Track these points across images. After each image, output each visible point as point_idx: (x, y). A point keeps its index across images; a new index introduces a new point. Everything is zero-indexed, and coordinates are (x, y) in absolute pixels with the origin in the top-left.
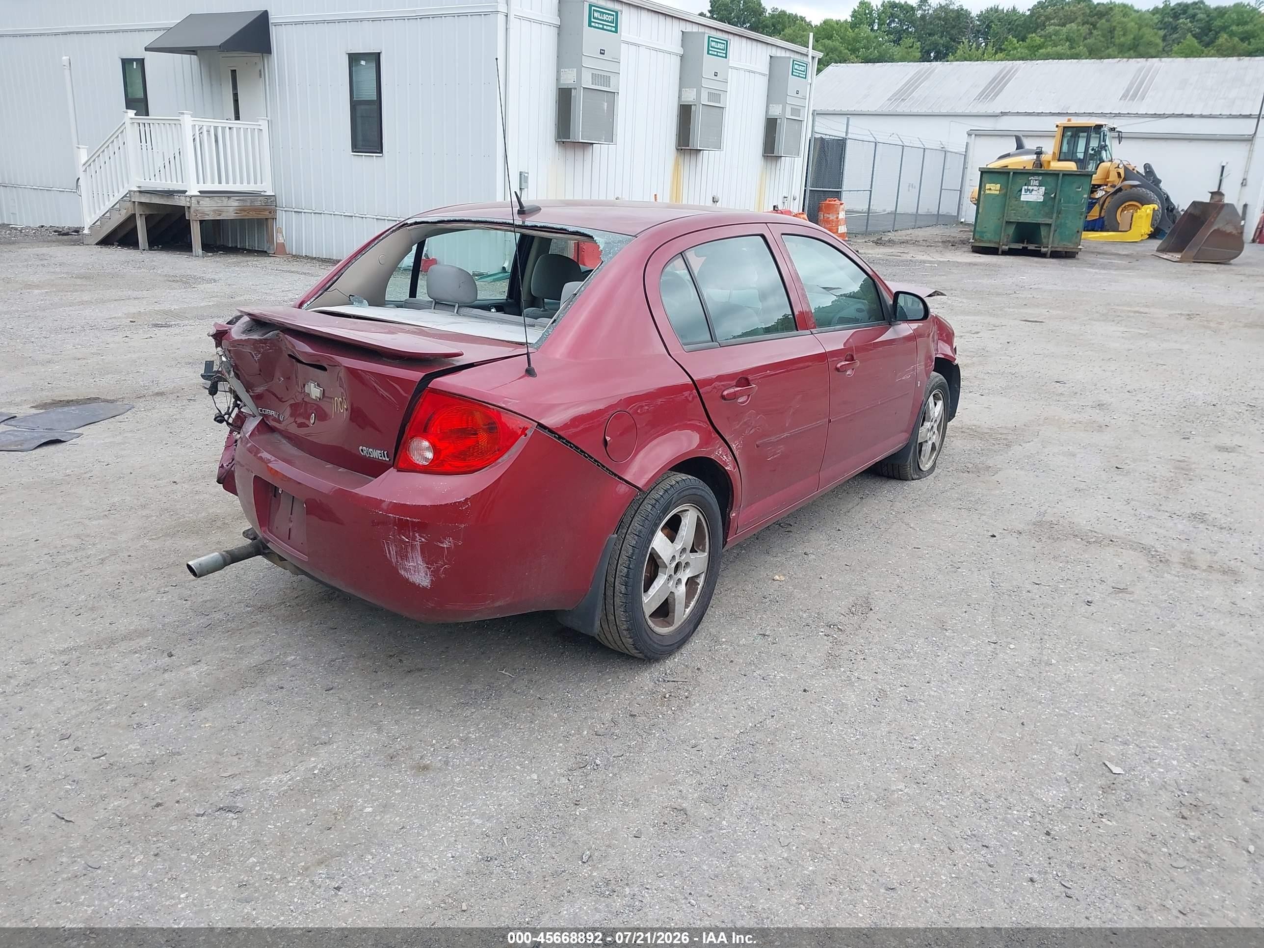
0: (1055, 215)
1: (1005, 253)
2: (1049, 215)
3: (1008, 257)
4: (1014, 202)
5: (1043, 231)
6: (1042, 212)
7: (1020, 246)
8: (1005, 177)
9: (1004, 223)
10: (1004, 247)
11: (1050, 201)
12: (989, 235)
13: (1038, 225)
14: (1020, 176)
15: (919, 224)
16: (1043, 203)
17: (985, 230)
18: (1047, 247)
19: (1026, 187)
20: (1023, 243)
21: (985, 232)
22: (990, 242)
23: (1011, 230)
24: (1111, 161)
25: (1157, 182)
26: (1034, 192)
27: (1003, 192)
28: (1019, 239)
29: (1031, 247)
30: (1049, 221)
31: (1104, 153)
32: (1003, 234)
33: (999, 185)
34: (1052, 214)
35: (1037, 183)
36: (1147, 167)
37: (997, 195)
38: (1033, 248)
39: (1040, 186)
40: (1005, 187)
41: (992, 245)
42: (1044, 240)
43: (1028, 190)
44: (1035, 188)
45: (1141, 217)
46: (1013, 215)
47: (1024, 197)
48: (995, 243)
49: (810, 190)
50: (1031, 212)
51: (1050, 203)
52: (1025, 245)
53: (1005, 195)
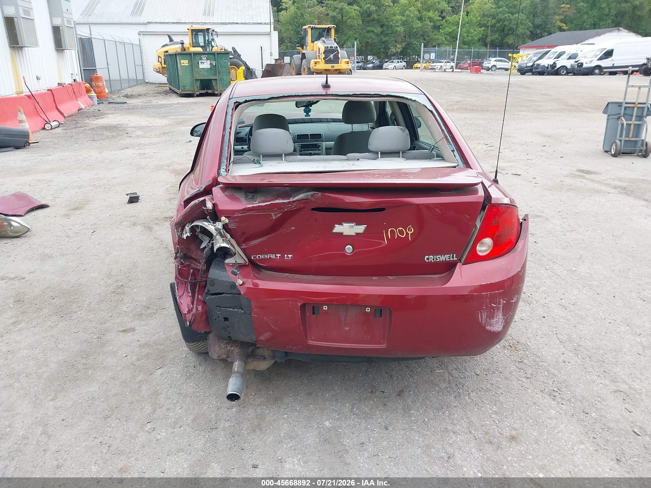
0: (218, 74)
1: (198, 96)
2: (215, 74)
3: (200, 98)
4: (196, 69)
5: (214, 83)
6: (211, 73)
7: (204, 92)
8: (189, 56)
9: (194, 80)
10: (197, 93)
11: (213, 68)
12: (188, 87)
13: (210, 80)
14: (197, 55)
15: (132, 84)
16: (211, 69)
17: (186, 85)
18: (218, 91)
19: (201, 61)
20: (204, 89)
21: (185, 86)
22: (189, 91)
23: (198, 83)
24: (217, 46)
25: (239, 56)
26: (205, 63)
27: (190, 64)
28: (203, 88)
29: (210, 91)
30: (216, 78)
31: (213, 42)
32: (195, 86)
33: (187, 61)
34: (216, 74)
35: (205, 58)
36: (233, 48)
37: (188, 66)
38: (211, 92)
39: (207, 60)
40: (191, 61)
41: (191, 92)
42: (215, 88)
43: (202, 62)
44: (205, 61)
45: (240, 73)
46: (197, 76)
47: (201, 66)
48: (192, 91)
49: (83, 69)
50: (206, 73)
51: (214, 68)
52: (206, 91)
53: (192, 65)
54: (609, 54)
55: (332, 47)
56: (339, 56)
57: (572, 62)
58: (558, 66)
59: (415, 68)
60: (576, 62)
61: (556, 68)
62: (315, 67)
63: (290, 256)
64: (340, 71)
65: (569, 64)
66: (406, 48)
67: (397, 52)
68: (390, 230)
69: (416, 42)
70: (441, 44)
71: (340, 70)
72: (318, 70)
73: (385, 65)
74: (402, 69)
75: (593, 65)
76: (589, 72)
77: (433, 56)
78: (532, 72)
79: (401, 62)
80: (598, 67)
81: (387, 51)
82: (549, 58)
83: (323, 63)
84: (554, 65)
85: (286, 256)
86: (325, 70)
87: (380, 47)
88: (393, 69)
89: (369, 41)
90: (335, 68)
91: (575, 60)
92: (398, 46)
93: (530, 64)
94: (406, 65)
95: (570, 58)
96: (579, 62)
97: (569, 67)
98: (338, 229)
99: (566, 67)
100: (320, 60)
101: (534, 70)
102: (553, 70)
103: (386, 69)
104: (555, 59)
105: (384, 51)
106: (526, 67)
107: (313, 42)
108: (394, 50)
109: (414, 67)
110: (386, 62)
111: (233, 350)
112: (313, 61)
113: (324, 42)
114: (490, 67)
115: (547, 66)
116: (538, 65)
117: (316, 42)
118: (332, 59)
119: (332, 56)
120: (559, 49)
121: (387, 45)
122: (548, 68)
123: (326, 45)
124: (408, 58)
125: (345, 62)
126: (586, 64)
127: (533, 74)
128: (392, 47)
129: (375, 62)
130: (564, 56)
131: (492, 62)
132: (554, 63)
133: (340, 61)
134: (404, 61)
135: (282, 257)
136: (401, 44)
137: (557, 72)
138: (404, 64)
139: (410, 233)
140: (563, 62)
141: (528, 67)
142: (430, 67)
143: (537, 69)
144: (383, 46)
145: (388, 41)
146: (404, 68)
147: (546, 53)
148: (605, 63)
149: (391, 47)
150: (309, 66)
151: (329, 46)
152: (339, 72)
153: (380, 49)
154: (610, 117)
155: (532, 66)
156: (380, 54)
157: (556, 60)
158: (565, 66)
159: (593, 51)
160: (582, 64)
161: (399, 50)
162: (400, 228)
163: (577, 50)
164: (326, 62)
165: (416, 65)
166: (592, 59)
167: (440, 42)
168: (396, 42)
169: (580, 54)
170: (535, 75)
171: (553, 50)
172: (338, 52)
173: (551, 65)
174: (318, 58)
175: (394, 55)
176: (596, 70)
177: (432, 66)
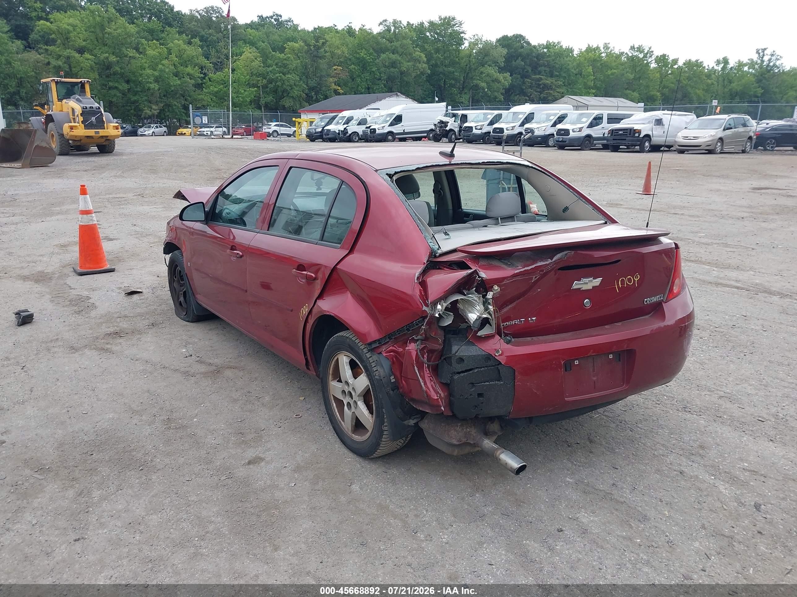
54: (398, 119)
55: (93, 108)
56: (104, 120)
57: (363, 128)
58: (350, 132)
59: (179, 133)
60: (367, 128)
61: (348, 135)
62: (72, 133)
63: (534, 318)
64: (108, 138)
65: (360, 129)
66: (163, 110)
67: (153, 115)
68: (620, 279)
69: (176, 103)
70: (208, 105)
71: (107, 136)
72: (76, 137)
73: (140, 131)
74: (163, 135)
75: (386, 130)
76: (383, 138)
77: (205, 120)
78: (322, 138)
79: (161, 127)
80: (391, 133)
81: (140, 113)
82: (338, 123)
83: (81, 127)
84: (345, 131)
85: (530, 319)
86: (85, 136)
87: (130, 108)
88: (152, 136)
89: (113, 100)
90: (101, 134)
91: (365, 126)
92: (154, 107)
93: (320, 130)
94: (167, 131)
95: (359, 124)
96: (371, 128)
97: (361, 133)
98: (576, 285)
99: (358, 133)
100: (76, 124)
101: (324, 137)
102: (345, 137)
103: (142, 135)
104: (344, 124)
105: (135, 113)
106: (315, 133)
107: (60, 100)
108: (148, 112)
109: (177, 133)
110: (141, 127)
111: (470, 431)
112: (66, 126)
113: (78, 101)
114: (271, 133)
115: (338, 132)
116: (329, 131)
117: (64, 101)
118: (95, 123)
119: (93, 119)
120: (347, 114)
121: (138, 105)
122: (339, 134)
123: (83, 105)
124: (167, 122)
125: (114, 126)
126: (379, 130)
127: (324, 140)
128: (146, 108)
129: (125, 127)
130: (353, 122)
131: (273, 127)
132: (345, 129)
133: (105, 125)
134: (164, 126)
135: (527, 320)
136: (157, 105)
137: (350, 139)
138: (165, 129)
139: (636, 280)
140: (353, 128)
141: (318, 133)
142: (198, 133)
143: (328, 135)
144: (133, 107)
145: (138, 101)
146: (165, 134)
147: (334, 118)
148: (397, 129)
149: (144, 109)
150: (61, 132)
151: (88, 106)
152: (106, 140)
153: (129, 111)
154: (490, 182)
155: (321, 132)
156: (131, 117)
157: (346, 125)
158: (356, 132)
159: (382, 116)
160: (375, 129)
161: (156, 112)
162: (629, 277)
163: (365, 115)
164: (87, 127)
165: (180, 131)
166: (383, 125)
167: (205, 103)
168: (150, 102)
169: (369, 119)
170: (326, 142)
171: (341, 115)
172: (102, 114)
173: (341, 131)
174: (72, 121)
175: (150, 117)
176: (389, 136)
177: (199, 132)
